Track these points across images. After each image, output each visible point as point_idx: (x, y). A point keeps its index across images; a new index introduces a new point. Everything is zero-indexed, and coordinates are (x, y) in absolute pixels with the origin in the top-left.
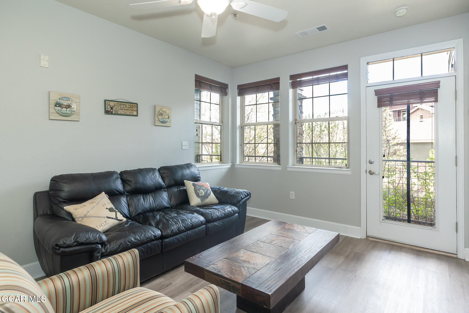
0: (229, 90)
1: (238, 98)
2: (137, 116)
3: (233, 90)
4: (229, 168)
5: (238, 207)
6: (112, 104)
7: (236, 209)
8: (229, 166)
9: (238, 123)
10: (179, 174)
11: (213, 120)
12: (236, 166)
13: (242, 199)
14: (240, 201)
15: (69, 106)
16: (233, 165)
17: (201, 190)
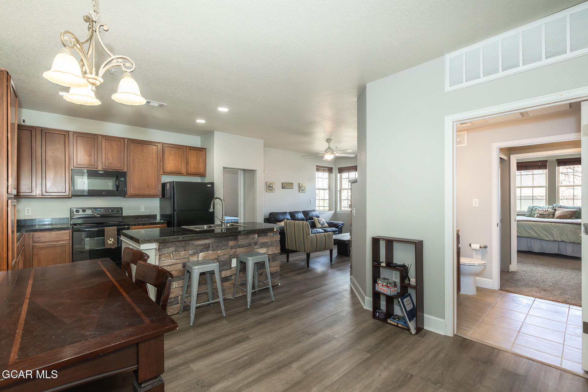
0: (334, 171)
1: (339, 175)
2: (293, 188)
3: (335, 170)
4: (334, 213)
5: (338, 229)
6: (284, 184)
7: (337, 229)
8: (334, 212)
9: (339, 188)
10: (310, 215)
11: (324, 188)
12: (337, 212)
13: (340, 225)
14: (339, 226)
15: (272, 187)
16: (336, 212)
17: (321, 221)
